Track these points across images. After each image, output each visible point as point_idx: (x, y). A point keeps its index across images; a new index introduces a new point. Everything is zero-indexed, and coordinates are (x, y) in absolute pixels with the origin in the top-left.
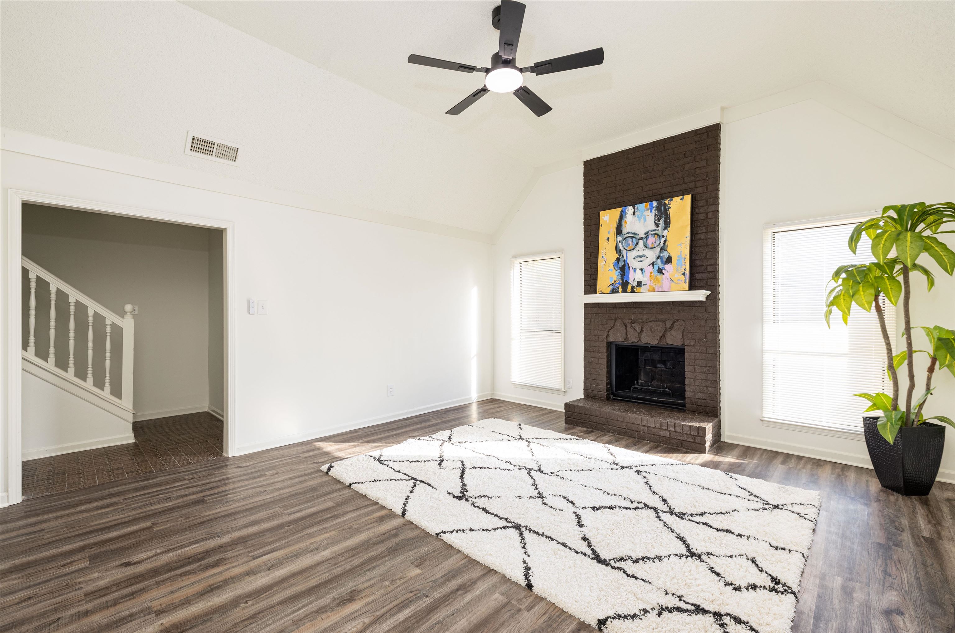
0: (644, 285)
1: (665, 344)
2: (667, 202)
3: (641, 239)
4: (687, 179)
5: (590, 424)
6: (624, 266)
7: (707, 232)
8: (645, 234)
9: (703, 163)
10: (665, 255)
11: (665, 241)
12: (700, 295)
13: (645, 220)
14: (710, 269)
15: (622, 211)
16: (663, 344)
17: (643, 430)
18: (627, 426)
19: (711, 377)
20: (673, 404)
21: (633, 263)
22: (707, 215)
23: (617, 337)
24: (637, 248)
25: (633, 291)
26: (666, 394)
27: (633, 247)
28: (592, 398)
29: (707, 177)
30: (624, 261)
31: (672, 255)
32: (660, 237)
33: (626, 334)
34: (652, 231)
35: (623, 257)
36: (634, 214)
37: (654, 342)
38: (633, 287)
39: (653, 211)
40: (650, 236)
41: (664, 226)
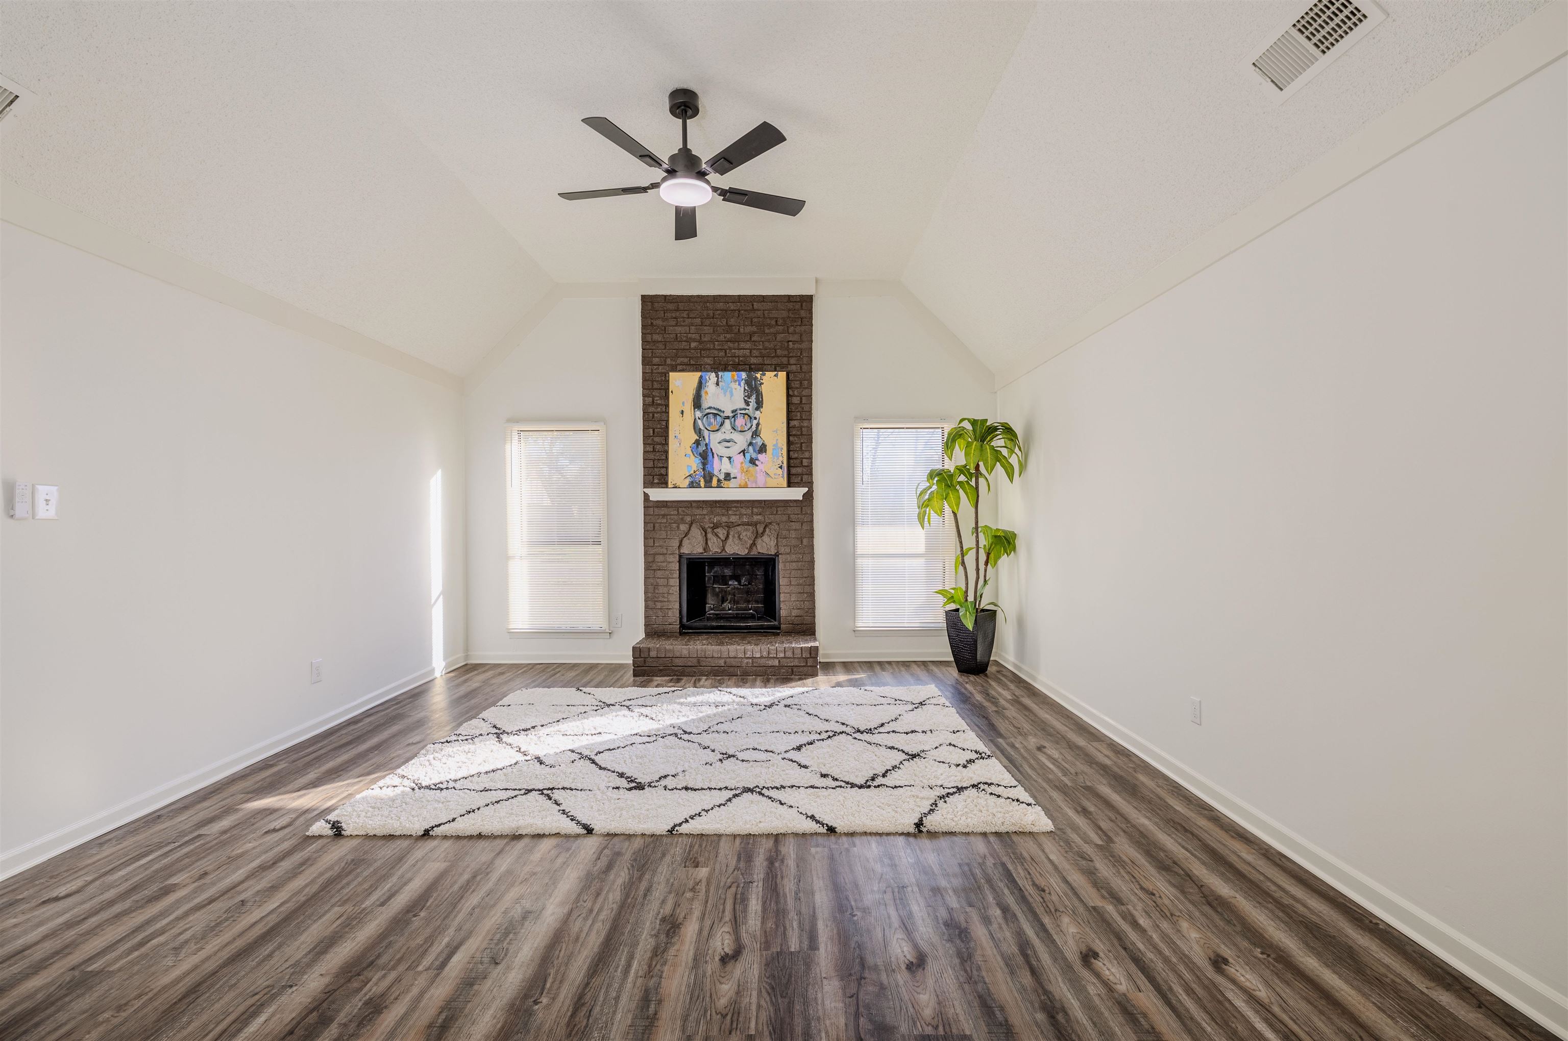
0: (734, 478)
1: (756, 553)
2: (758, 375)
3: (728, 418)
4: (779, 352)
5: (673, 670)
6: (705, 452)
7: (802, 419)
8: (733, 412)
9: (796, 337)
10: (758, 441)
11: (758, 425)
12: (797, 493)
13: (732, 395)
14: (805, 462)
15: (701, 377)
16: (754, 553)
17: (747, 663)
18: (725, 663)
19: (807, 589)
20: (762, 627)
21: (718, 449)
22: (801, 399)
23: (694, 547)
24: (723, 430)
25: (719, 486)
26: (752, 617)
27: (717, 427)
28: (659, 636)
29: (801, 354)
30: (706, 445)
31: (766, 443)
32: (751, 418)
33: (707, 543)
34: (741, 409)
35: (705, 440)
36: (717, 384)
37: (743, 552)
38: (719, 481)
39: (743, 383)
40: (739, 415)
41: (755, 405)
